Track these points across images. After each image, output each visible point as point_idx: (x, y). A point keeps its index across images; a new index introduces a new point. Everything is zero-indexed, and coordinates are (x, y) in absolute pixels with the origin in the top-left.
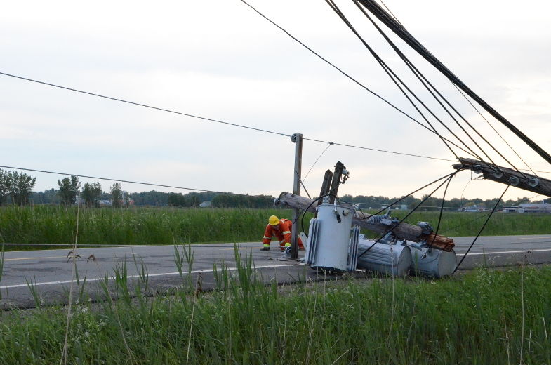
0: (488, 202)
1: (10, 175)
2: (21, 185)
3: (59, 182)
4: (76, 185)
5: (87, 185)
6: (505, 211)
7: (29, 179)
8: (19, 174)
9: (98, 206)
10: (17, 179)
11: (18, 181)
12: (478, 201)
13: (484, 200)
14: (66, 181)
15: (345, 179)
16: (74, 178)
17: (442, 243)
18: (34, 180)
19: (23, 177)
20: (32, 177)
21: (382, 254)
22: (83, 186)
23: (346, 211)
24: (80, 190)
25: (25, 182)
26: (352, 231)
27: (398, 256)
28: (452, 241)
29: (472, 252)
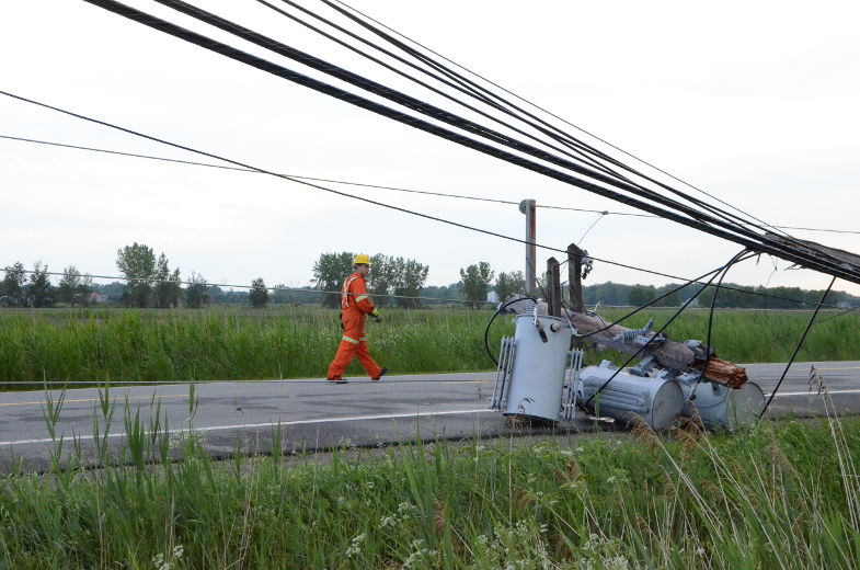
1: (393, 263)
3: (462, 272)
4: (487, 275)
5: (503, 276)
7: (419, 268)
8: (405, 262)
10: (402, 268)
11: (405, 271)
14: (472, 269)
15: (587, 271)
16: (484, 266)
17: (725, 375)
18: (426, 270)
19: (411, 265)
20: (424, 265)
21: (627, 393)
22: (497, 276)
23: (556, 324)
24: (493, 283)
25: (415, 272)
26: (569, 356)
27: (653, 396)
28: (743, 371)
29: (782, 391)
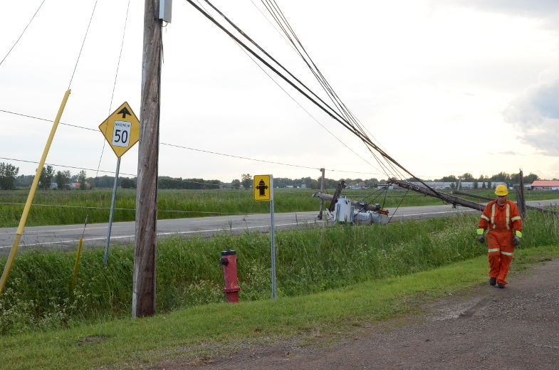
0: (366, 181)
2: (8, 173)
4: (50, 172)
6: (379, 188)
9: (69, 188)
12: (359, 181)
13: (364, 180)
16: (50, 167)
18: (18, 169)
19: (9, 167)
20: (16, 167)
22: (56, 173)
24: (54, 176)
25: (11, 170)
28: (388, 211)
